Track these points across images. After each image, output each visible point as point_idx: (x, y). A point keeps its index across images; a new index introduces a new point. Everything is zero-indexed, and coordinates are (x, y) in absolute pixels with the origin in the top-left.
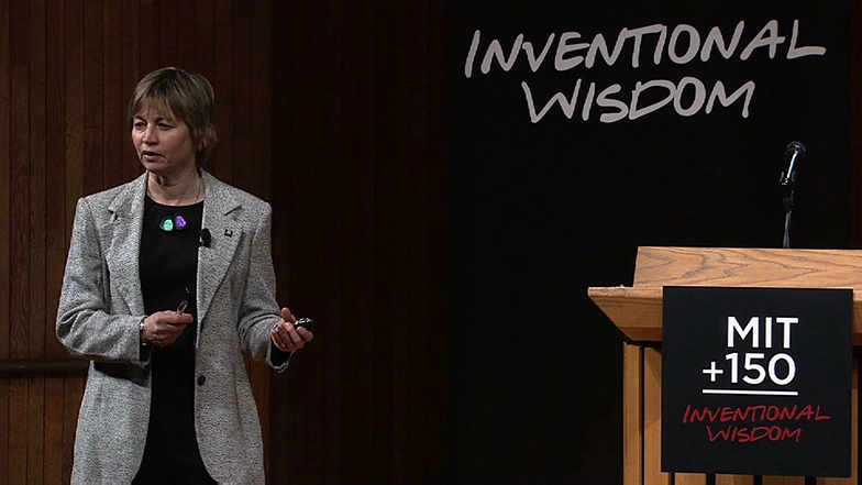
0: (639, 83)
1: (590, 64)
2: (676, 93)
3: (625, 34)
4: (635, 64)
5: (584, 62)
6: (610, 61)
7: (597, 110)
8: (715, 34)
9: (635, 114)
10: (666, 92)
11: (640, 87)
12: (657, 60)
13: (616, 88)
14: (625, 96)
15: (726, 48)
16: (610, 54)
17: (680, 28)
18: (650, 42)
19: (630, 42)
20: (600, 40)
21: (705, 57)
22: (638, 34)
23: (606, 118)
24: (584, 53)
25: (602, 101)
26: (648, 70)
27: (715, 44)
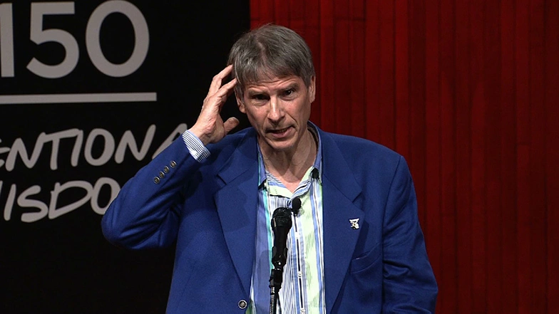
0: (57, 185)
1: (10, 166)
2: (93, 193)
3: (43, 138)
4: (54, 166)
5: (4, 165)
6: (30, 164)
7: (18, 211)
8: (128, 138)
9: (54, 214)
10: (83, 192)
11: (59, 188)
12: (74, 162)
13: (35, 189)
14: (44, 197)
15: (139, 150)
16: (29, 158)
17: (95, 133)
18: (67, 145)
19: (48, 147)
20: (19, 145)
21: (119, 158)
22: (56, 138)
23: (27, 218)
24: (4, 156)
25: (23, 202)
26: (66, 172)
27: (128, 146)
